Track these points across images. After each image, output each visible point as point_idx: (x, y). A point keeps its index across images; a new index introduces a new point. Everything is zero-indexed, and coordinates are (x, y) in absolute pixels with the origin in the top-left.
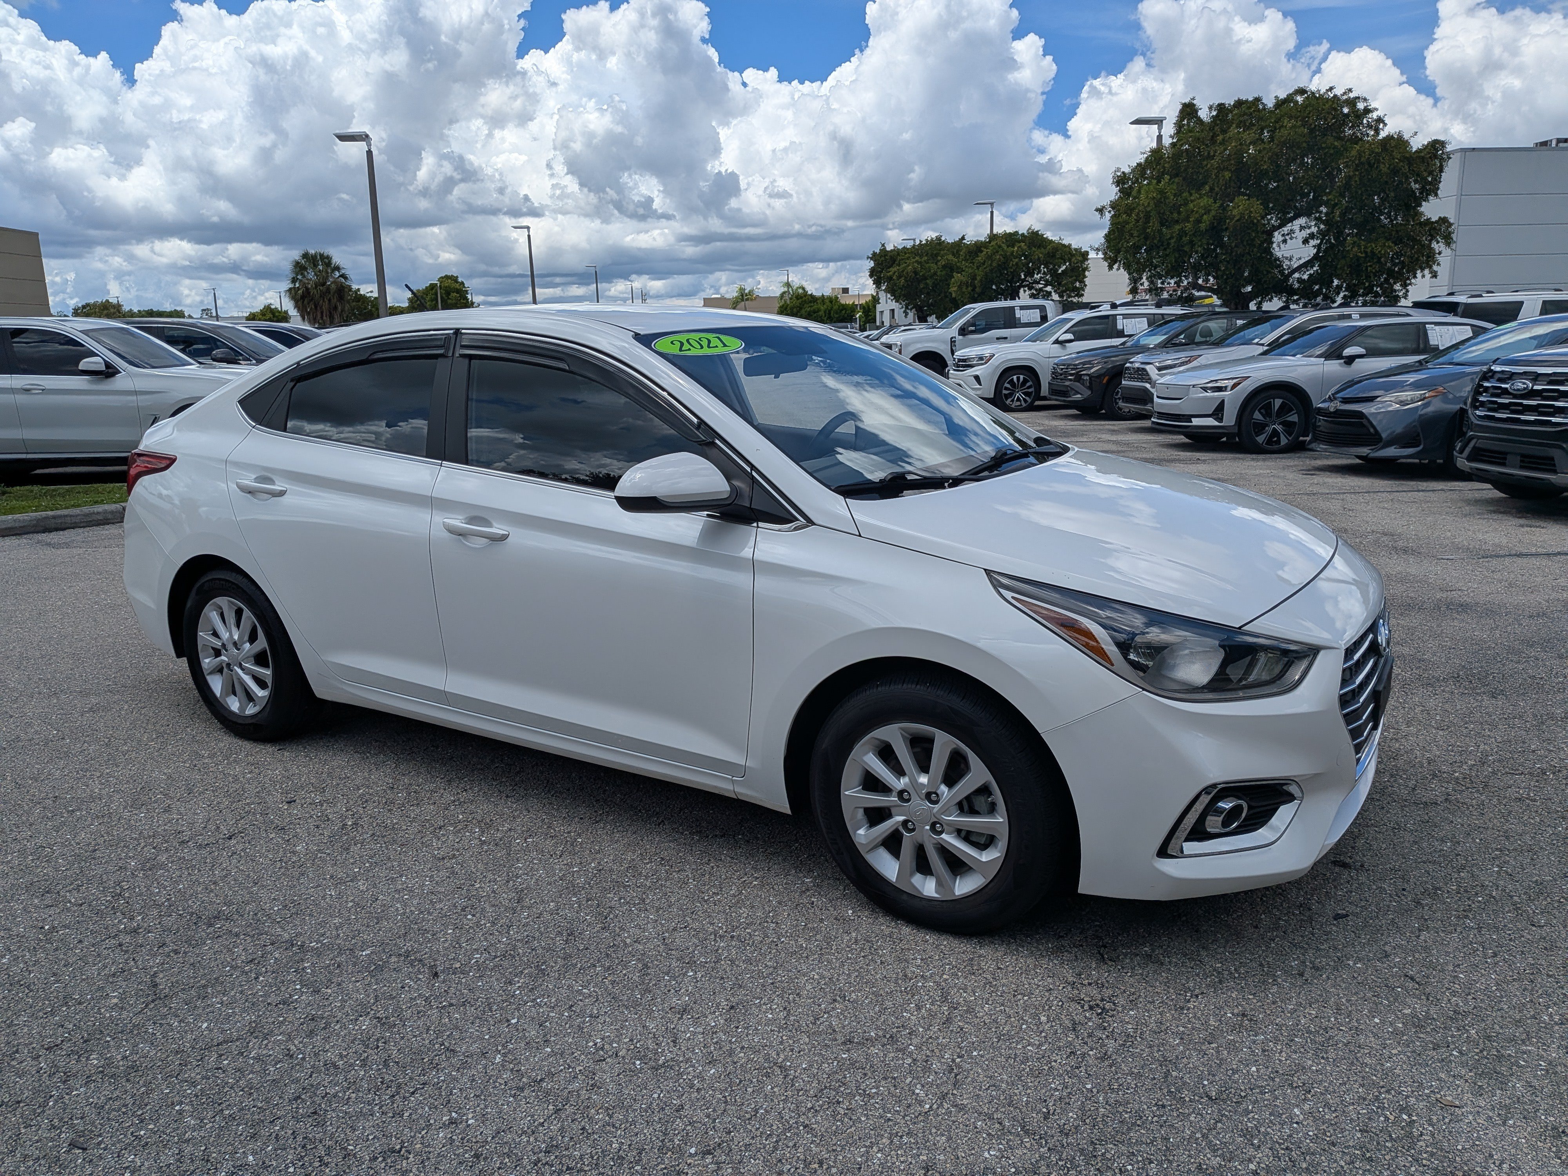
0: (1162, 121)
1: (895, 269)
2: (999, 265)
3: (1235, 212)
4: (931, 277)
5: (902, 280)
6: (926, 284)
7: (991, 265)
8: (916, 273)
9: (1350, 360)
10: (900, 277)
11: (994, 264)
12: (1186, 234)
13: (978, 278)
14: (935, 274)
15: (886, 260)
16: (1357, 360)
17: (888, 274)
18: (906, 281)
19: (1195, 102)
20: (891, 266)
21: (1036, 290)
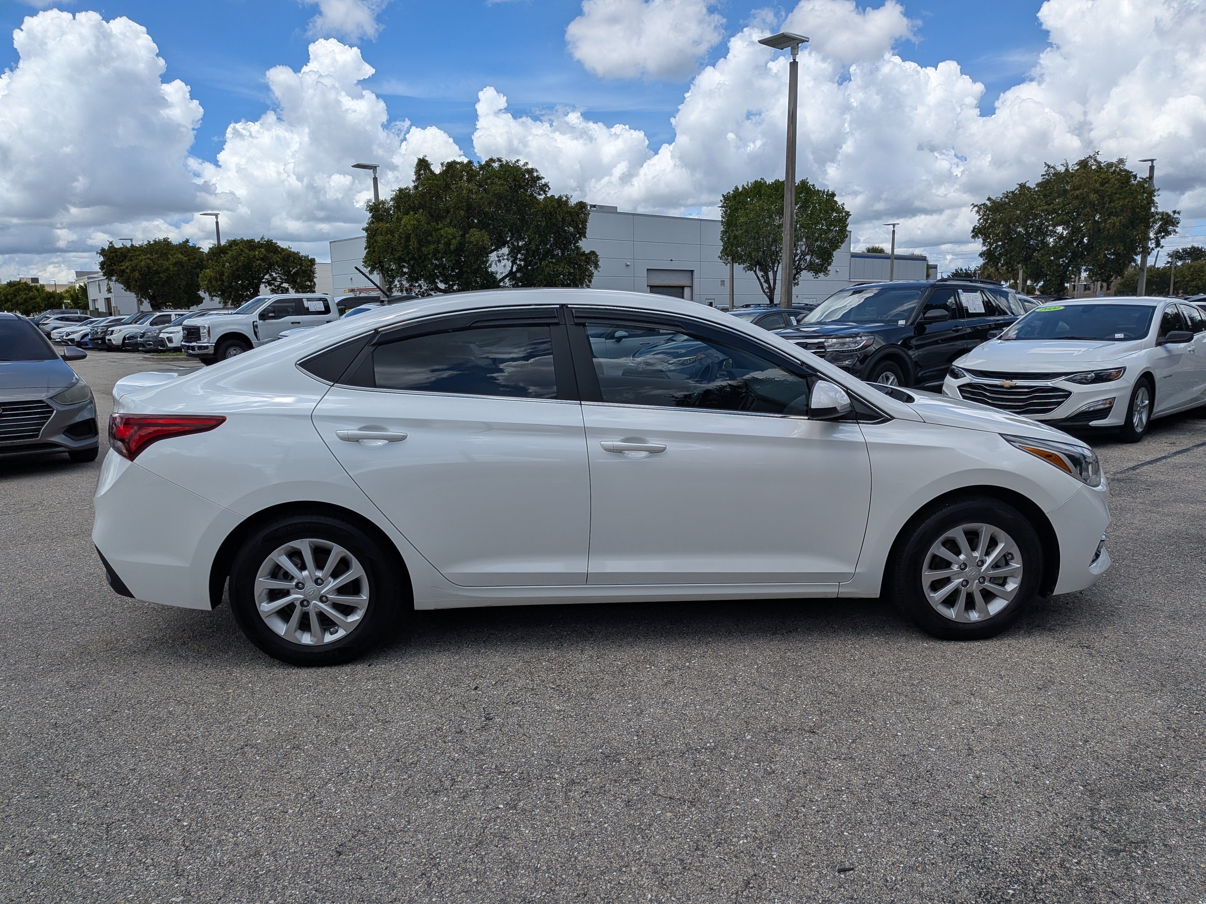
0: (376, 167)
1: (127, 264)
2: (243, 265)
3: (472, 239)
4: (164, 272)
5: (137, 274)
6: (160, 277)
7: (237, 264)
8: (149, 268)
9: (619, 339)
10: (133, 270)
11: (240, 264)
12: (439, 252)
13: (226, 274)
14: (168, 269)
15: (117, 256)
16: (623, 339)
17: (122, 268)
18: (140, 274)
19: (427, 159)
20: (123, 261)
21: (275, 286)
